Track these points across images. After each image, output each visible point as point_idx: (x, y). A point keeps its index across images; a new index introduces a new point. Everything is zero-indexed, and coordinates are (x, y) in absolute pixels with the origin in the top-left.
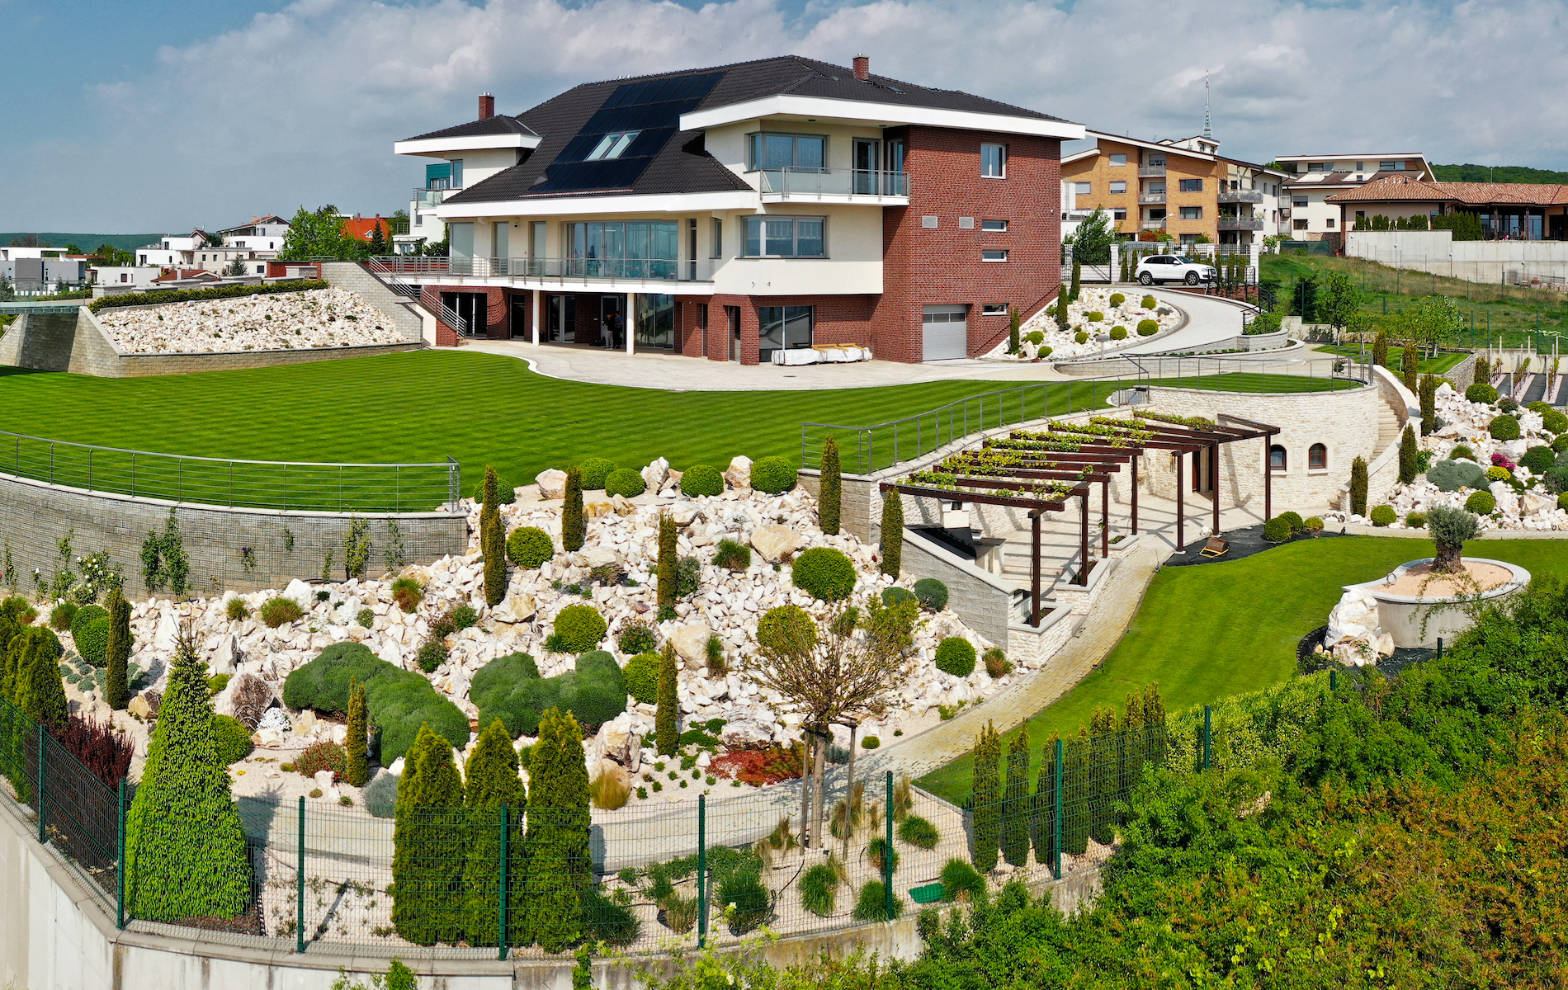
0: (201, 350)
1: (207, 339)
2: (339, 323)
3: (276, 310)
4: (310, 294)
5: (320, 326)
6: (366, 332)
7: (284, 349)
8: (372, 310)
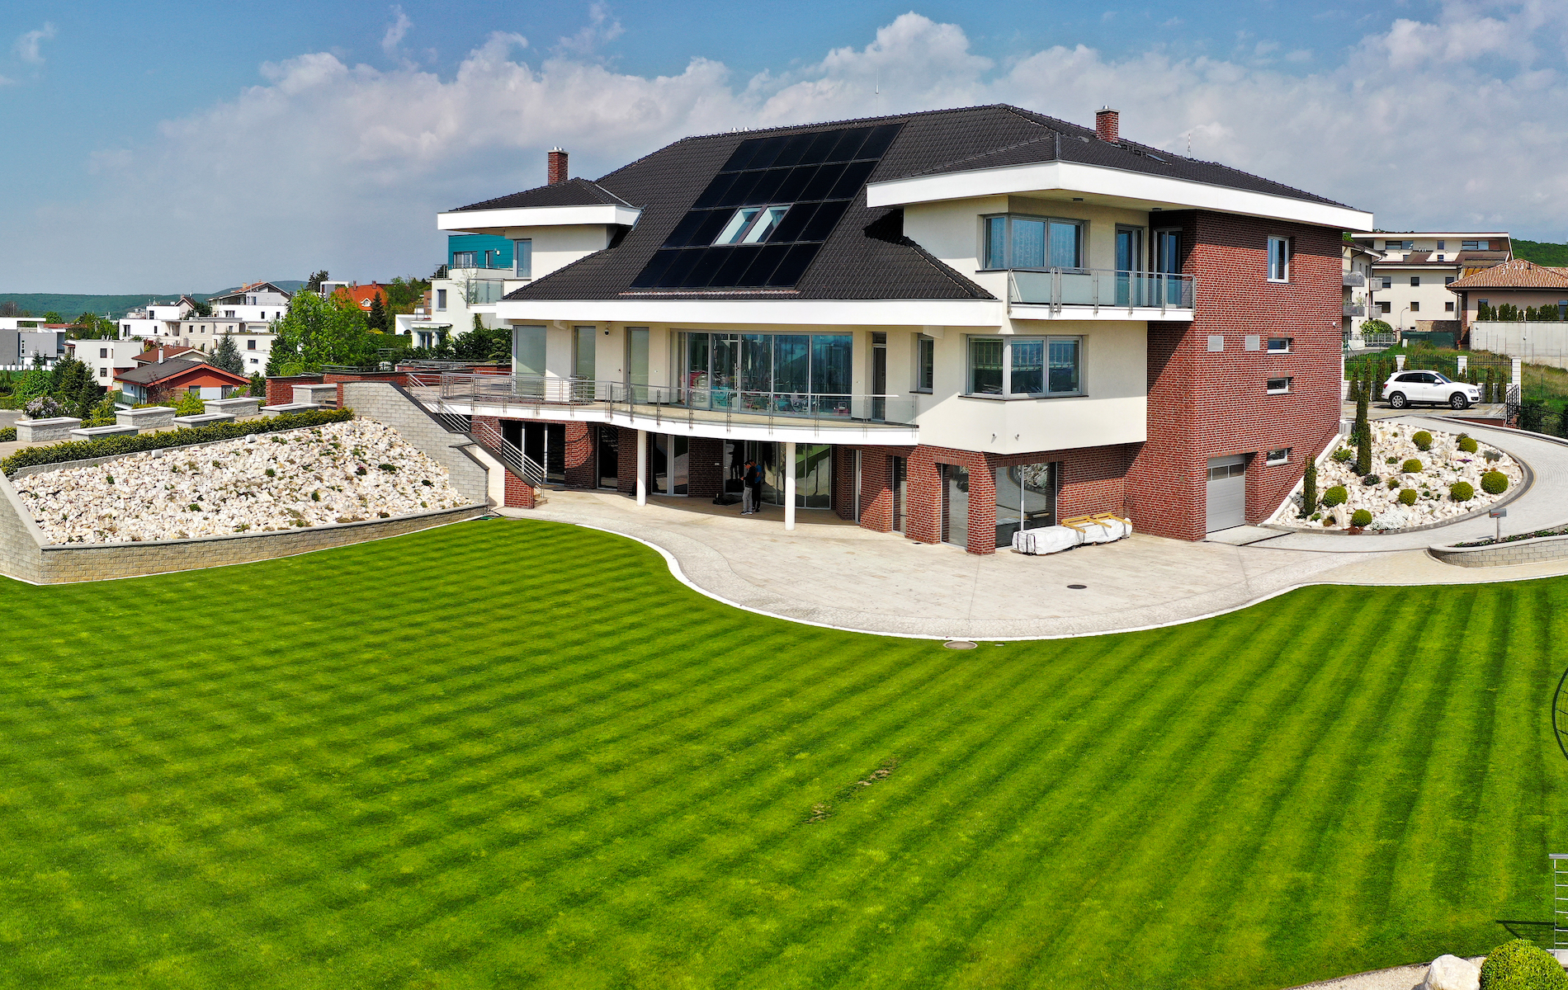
0: (170, 536)
1: (179, 515)
2: (372, 476)
3: (281, 459)
4: (329, 430)
5: (345, 483)
6: (409, 490)
7: (295, 528)
8: (415, 453)
